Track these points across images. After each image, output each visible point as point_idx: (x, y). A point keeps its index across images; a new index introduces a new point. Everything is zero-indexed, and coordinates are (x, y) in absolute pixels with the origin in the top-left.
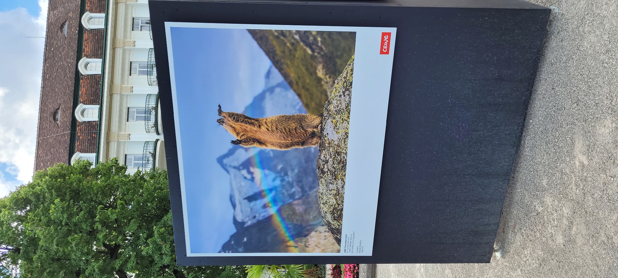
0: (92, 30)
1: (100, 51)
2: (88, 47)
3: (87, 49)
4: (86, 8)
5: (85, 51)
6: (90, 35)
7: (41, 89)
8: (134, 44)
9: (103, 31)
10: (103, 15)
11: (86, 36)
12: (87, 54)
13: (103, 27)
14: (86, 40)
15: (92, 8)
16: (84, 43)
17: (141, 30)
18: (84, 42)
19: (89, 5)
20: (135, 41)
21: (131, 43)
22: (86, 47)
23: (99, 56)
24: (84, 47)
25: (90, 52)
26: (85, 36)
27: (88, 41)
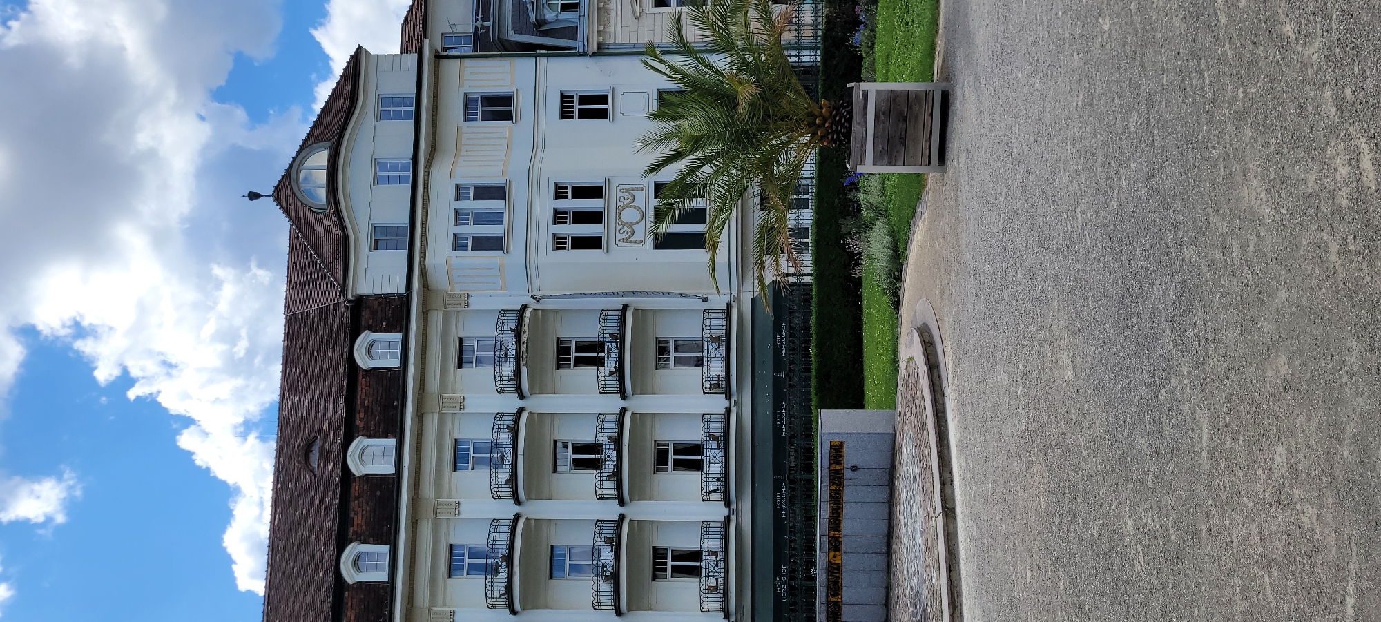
0: (367, 477)
1: (385, 527)
2: (360, 515)
3: (358, 520)
4: (357, 423)
5: (355, 523)
6: (365, 487)
7: (267, 568)
8: (457, 511)
9: (391, 481)
10: (392, 442)
11: (357, 489)
12: (359, 531)
13: (390, 469)
14: (357, 498)
15: (369, 425)
16: (354, 504)
17: (473, 469)
18: (352, 504)
19: (362, 415)
20: (459, 503)
21: (451, 507)
22: (356, 513)
23: (384, 539)
24: (352, 515)
25: (364, 527)
26: (355, 489)
27: (361, 500)
